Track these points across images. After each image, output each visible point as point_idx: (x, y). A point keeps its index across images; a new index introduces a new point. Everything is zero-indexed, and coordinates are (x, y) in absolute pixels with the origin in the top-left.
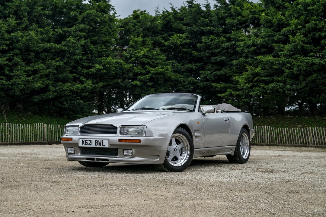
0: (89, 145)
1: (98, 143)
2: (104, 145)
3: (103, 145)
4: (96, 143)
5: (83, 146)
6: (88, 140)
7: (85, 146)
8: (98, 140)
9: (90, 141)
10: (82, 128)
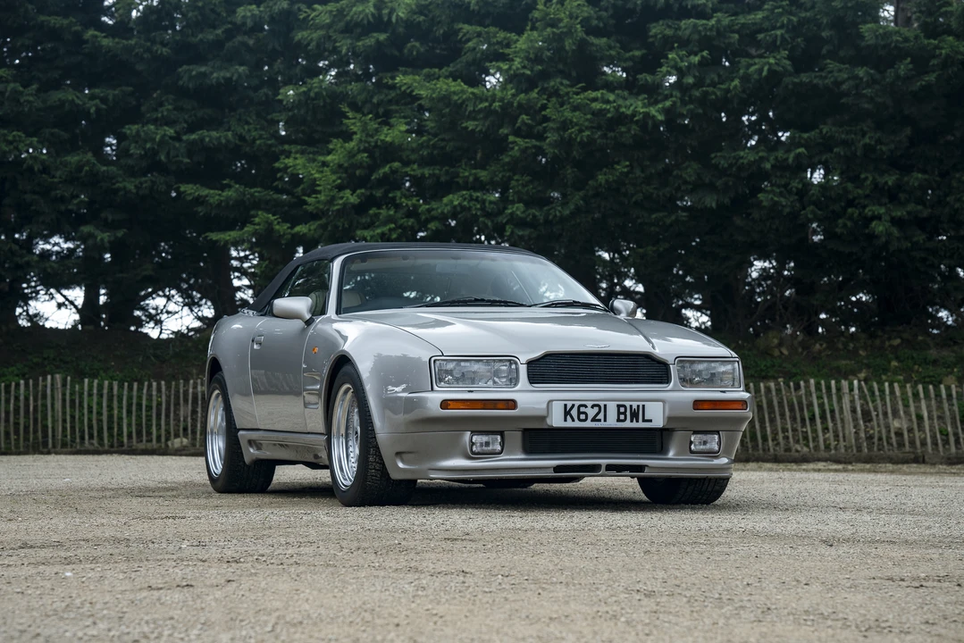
0: (593, 420)
1: (628, 413)
2: (651, 421)
3: (644, 420)
4: (619, 413)
5: (569, 424)
6: (589, 404)
7: (577, 424)
8: (628, 404)
9: (596, 409)
10: (530, 363)
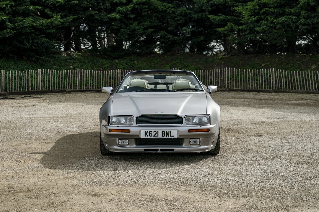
0: (154, 136)
1: (166, 134)
2: (173, 136)
3: (171, 136)
4: (162, 134)
5: (146, 137)
6: (153, 131)
7: (149, 137)
8: (165, 131)
9: (155, 133)
10: (137, 118)
